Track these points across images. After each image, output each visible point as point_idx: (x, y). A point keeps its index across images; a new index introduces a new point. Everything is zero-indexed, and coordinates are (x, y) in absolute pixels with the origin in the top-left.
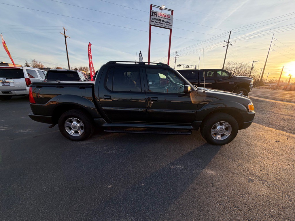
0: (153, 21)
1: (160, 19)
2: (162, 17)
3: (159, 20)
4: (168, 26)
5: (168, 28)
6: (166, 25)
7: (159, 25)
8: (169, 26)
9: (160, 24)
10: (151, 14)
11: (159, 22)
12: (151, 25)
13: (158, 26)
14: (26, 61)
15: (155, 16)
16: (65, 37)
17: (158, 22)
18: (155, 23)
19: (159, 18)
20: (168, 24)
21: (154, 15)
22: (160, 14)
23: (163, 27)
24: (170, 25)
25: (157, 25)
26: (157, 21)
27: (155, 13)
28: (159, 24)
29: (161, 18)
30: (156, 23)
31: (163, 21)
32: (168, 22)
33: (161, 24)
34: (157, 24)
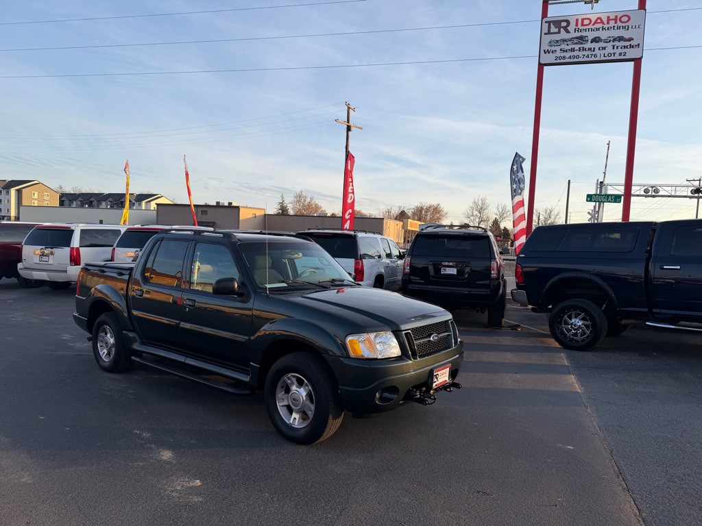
0: (553, 48)
1: (581, 38)
2: (590, 27)
3: (575, 41)
4: (620, 50)
5: (622, 57)
6: (609, 50)
7: (578, 57)
8: (626, 50)
9: (581, 54)
10: (545, 30)
11: (577, 47)
12: (541, 67)
13: (572, 60)
14: (282, 196)
15: (559, 32)
16: (349, 129)
17: (573, 50)
18: (559, 54)
19: (578, 34)
20: (623, 43)
21: (557, 30)
22: (583, 20)
23: (598, 59)
24: (631, 46)
25: (570, 58)
26: (570, 47)
27: (561, 24)
28: (576, 53)
29: (584, 34)
30: (563, 54)
31: (596, 40)
32: (621, 39)
33: (589, 53)
34: (567, 55)
